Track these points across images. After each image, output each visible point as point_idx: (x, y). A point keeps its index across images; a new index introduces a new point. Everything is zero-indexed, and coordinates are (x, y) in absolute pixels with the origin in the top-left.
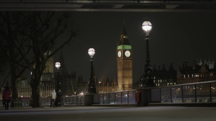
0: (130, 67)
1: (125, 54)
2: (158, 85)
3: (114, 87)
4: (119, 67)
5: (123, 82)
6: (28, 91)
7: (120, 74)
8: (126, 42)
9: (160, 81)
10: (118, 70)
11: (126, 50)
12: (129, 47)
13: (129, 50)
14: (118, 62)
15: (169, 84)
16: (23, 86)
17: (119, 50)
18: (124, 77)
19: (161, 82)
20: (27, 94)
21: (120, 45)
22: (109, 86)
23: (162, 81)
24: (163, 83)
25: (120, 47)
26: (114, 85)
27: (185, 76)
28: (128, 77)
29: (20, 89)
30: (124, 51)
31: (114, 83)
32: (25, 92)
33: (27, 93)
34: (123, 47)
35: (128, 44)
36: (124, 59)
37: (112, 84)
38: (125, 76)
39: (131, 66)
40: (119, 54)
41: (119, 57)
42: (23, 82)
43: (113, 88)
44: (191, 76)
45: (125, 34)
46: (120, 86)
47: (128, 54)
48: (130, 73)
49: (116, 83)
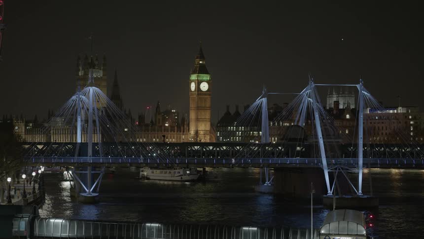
0: (207, 106)
1: (201, 88)
2: (239, 133)
3: (185, 133)
4: (192, 105)
5: (197, 127)
6: (65, 134)
7: (193, 115)
8: (202, 70)
9: (242, 128)
10: (190, 109)
11: (202, 81)
12: (207, 77)
13: (207, 82)
14: (190, 98)
15: (253, 133)
16: (58, 125)
17: (193, 81)
18: (198, 120)
19: (243, 130)
20: (63, 138)
21: (194, 73)
22: (177, 132)
23: (244, 128)
24: (245, 131)
25: (194, 77)
26: (185, 130)
27: (272, 123)
28: (204, 120)
29: (53, 130)
30: (199, 83)
31: (185, 126)
32: (61, 134)
33: (63, 136)
34: (198, 76)
35: (206, 72)
36: (198, 95)
37: (182, 128)
38: (199, 117)
39: (208, 104)
40: (193, 86)
41: (192, 91)
42: (58, 119)
43: (183, 134)
44: (279, 124)
45: (202, 57)
46: (192, 132)
47: (204, 87)
48: (207, 115)
49: (187, 128)
